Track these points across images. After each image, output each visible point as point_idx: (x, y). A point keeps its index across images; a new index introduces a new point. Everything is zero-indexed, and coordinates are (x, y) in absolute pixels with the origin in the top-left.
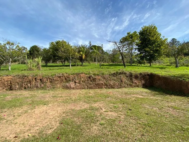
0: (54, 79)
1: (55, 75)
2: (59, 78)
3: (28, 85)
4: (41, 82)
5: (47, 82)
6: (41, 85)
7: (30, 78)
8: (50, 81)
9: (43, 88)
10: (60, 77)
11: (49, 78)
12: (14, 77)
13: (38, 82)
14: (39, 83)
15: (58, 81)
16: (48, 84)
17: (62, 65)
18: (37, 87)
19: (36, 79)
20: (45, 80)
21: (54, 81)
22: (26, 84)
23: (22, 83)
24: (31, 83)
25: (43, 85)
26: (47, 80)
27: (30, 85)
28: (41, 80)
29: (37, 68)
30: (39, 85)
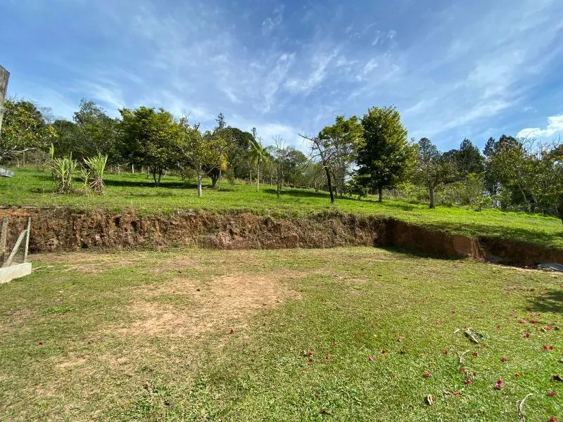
0: (174, 223)
1: (176, 212)
2: (186, 220)
3: (93, 239)
4: (135, 230)
5: (154, 230)
6: (135, 239)
7: (99, 217)
8: (161, 229)
10: (188, 218)
11: (158, 220)
13: (126, 230)
14: (129, 232)
15: (185, 228)
16: (157, 235)
18: (126, 243)
20: (147, 224)
21: (173, 229)
22: (87, 235)
23: (70, 232)
24: (102, 231)
26: (154, 226)
27: (101, 236)
28: (134, 224)
30: (130, 240)
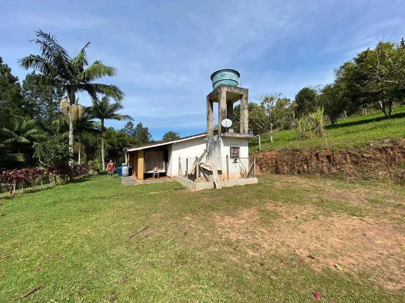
0: (366, 155)
1: (368, 145)
2: (381, 152)
3: (303, 168)
4: (330, 162)
5: (344, 162)
6: (329, 169)
7: (306, 153)
8: (353, 162)
9: (334, 176)
10: (383, 150)
11: (349, 153)
12: (280, 152)
13: (323, 162)
14: (325, 164)
15: (379, 160)
16: (349, 167)
17: (383, 115)
18: (322, 172)
19: (317, 155)
20: (338, 157)
21: (365, 161)
22: (300, 165)
23: (292, 163)
24: (308, 163)
25: (334, 170)
26: (346, 159)
27: (308, 166)
28: (328, 157)
29: (316, 132)
30: (325, 169)
